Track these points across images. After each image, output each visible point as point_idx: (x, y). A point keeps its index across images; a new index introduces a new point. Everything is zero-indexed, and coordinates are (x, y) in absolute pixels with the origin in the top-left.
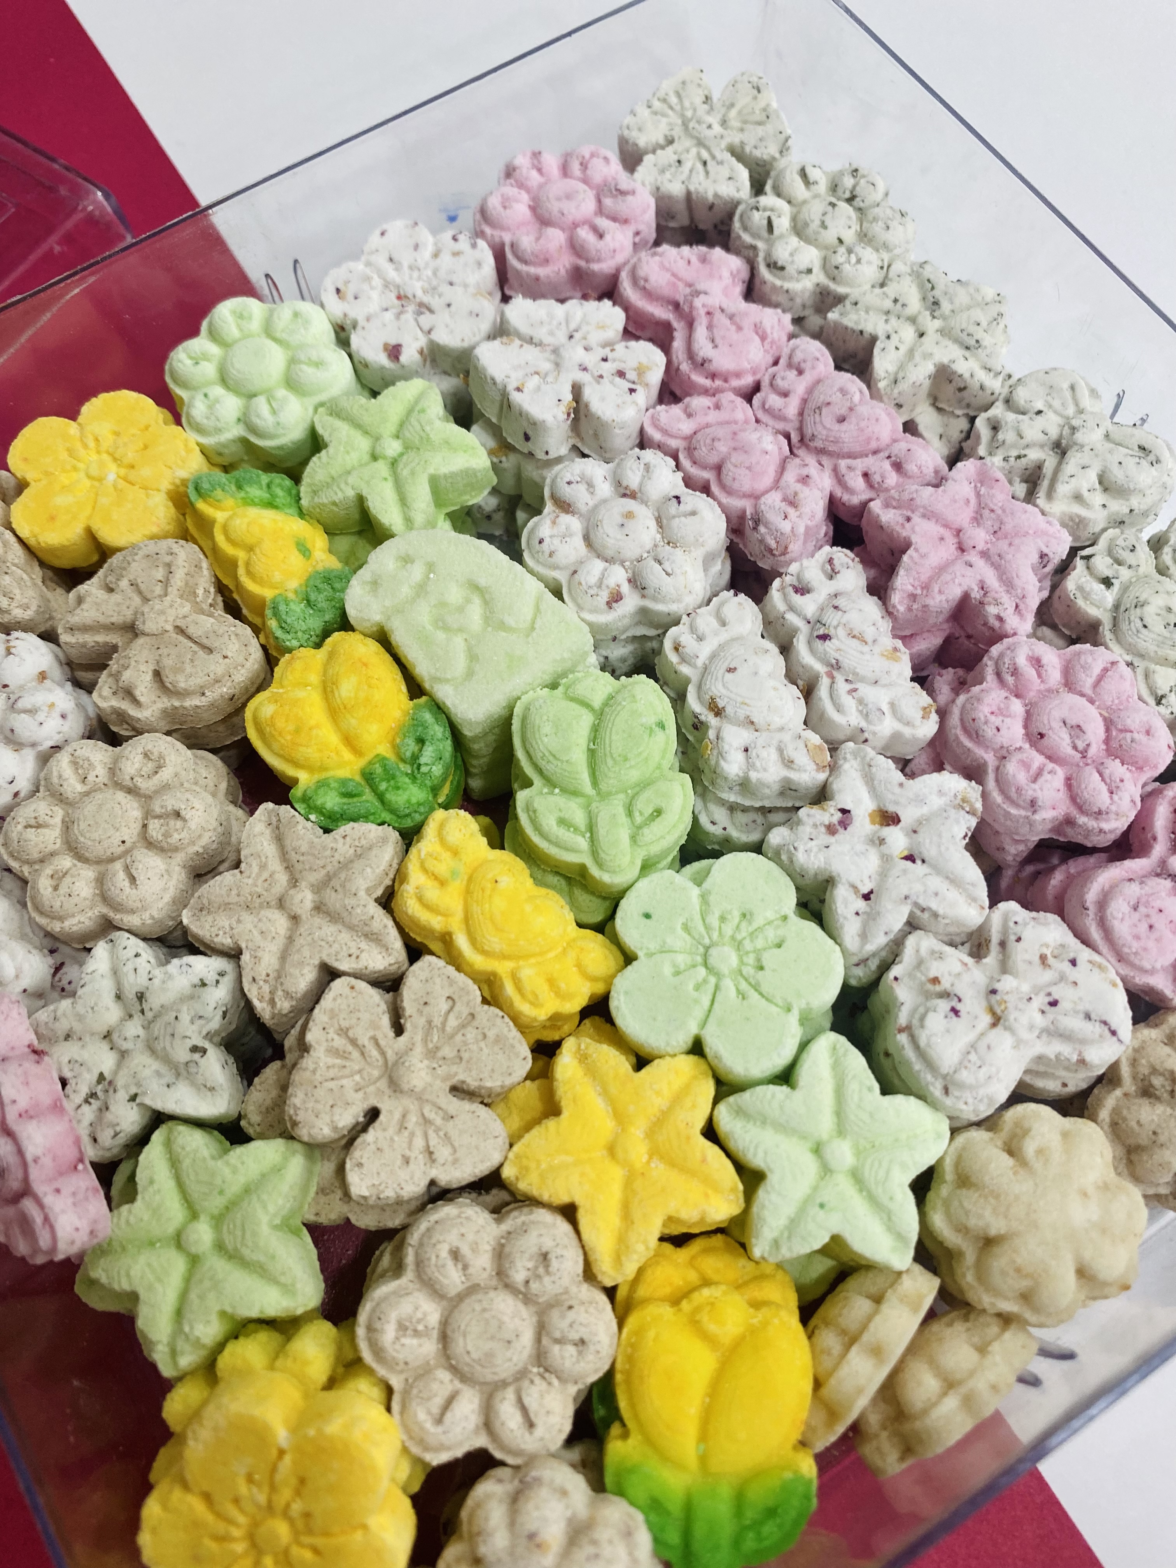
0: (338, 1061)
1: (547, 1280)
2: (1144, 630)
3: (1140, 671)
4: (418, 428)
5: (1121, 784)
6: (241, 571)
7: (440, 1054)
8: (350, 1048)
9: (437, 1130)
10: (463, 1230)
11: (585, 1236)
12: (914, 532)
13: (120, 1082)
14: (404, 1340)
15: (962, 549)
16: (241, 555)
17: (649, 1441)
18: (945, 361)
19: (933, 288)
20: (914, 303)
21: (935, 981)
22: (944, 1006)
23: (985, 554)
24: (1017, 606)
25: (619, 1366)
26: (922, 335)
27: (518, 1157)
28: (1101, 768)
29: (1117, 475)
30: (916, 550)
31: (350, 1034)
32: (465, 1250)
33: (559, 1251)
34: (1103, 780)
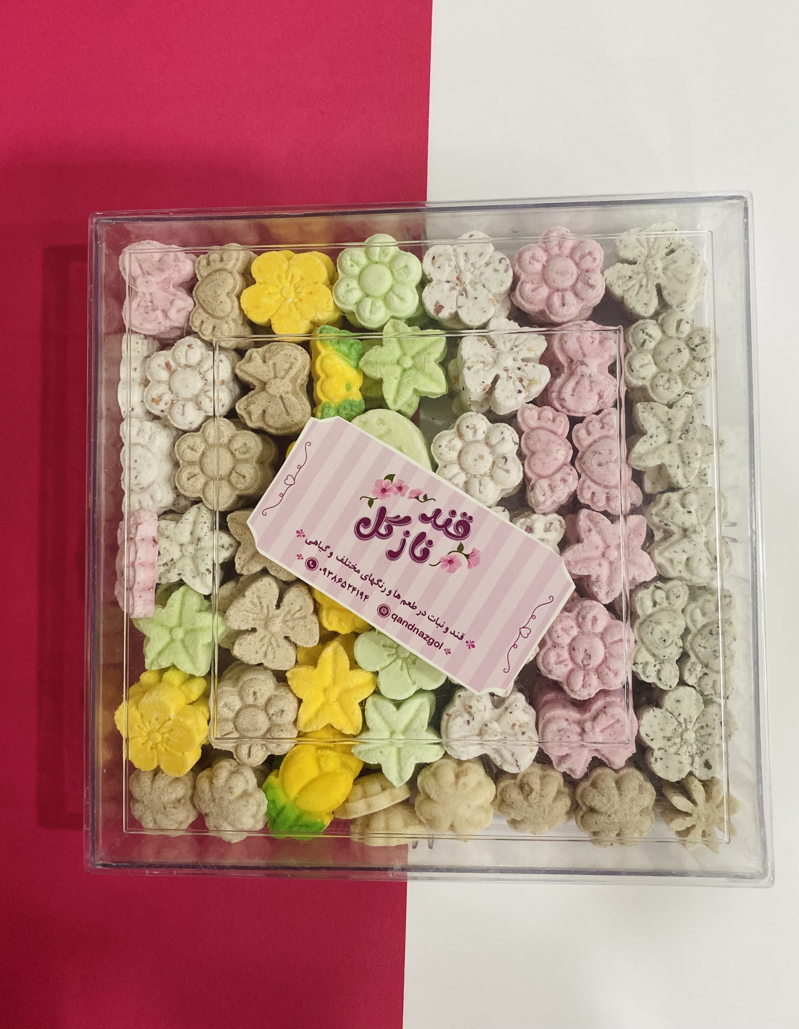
0: (252, 606)
1: (279, 718)
2: (650, 635)
3: (637, 647)
4: (423, 361)
5: (588, 687)
6: (319, 383)
7: (287, 623)
8: (258, 604)
9: (272, 648)
10: (261, 688)
11: (299, 712)
12: (587, 538)
13: (179, 565)
14: (224, 709)
15: (603, 555)
16: (322, 376)
17: (282, 782)
18: (667, 464)
19: (691, 423)
20: (678, 425)
21: (470, 707)
22: (466, 717)
23: (611, 563)
24: (608, 592)
25: (287, 756)
26: (669, 442)
27: (293, 672)
28: (586, 675)
29: (694, 563)
30: (583, 546)
31: (261, 600)
32: (258, 694)
33: (288, 712)
34: (584, 680)
